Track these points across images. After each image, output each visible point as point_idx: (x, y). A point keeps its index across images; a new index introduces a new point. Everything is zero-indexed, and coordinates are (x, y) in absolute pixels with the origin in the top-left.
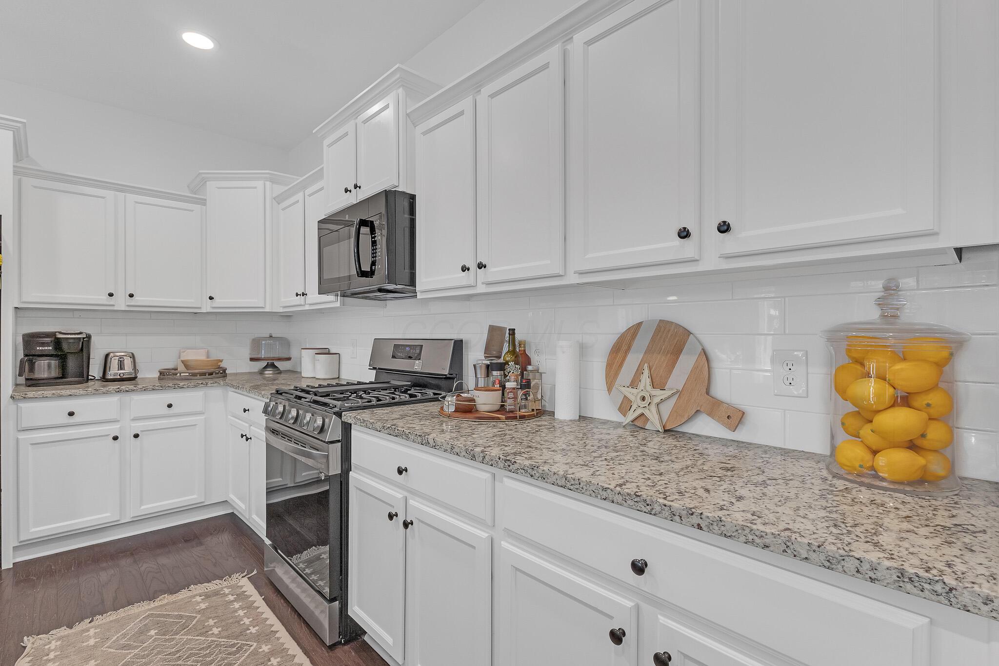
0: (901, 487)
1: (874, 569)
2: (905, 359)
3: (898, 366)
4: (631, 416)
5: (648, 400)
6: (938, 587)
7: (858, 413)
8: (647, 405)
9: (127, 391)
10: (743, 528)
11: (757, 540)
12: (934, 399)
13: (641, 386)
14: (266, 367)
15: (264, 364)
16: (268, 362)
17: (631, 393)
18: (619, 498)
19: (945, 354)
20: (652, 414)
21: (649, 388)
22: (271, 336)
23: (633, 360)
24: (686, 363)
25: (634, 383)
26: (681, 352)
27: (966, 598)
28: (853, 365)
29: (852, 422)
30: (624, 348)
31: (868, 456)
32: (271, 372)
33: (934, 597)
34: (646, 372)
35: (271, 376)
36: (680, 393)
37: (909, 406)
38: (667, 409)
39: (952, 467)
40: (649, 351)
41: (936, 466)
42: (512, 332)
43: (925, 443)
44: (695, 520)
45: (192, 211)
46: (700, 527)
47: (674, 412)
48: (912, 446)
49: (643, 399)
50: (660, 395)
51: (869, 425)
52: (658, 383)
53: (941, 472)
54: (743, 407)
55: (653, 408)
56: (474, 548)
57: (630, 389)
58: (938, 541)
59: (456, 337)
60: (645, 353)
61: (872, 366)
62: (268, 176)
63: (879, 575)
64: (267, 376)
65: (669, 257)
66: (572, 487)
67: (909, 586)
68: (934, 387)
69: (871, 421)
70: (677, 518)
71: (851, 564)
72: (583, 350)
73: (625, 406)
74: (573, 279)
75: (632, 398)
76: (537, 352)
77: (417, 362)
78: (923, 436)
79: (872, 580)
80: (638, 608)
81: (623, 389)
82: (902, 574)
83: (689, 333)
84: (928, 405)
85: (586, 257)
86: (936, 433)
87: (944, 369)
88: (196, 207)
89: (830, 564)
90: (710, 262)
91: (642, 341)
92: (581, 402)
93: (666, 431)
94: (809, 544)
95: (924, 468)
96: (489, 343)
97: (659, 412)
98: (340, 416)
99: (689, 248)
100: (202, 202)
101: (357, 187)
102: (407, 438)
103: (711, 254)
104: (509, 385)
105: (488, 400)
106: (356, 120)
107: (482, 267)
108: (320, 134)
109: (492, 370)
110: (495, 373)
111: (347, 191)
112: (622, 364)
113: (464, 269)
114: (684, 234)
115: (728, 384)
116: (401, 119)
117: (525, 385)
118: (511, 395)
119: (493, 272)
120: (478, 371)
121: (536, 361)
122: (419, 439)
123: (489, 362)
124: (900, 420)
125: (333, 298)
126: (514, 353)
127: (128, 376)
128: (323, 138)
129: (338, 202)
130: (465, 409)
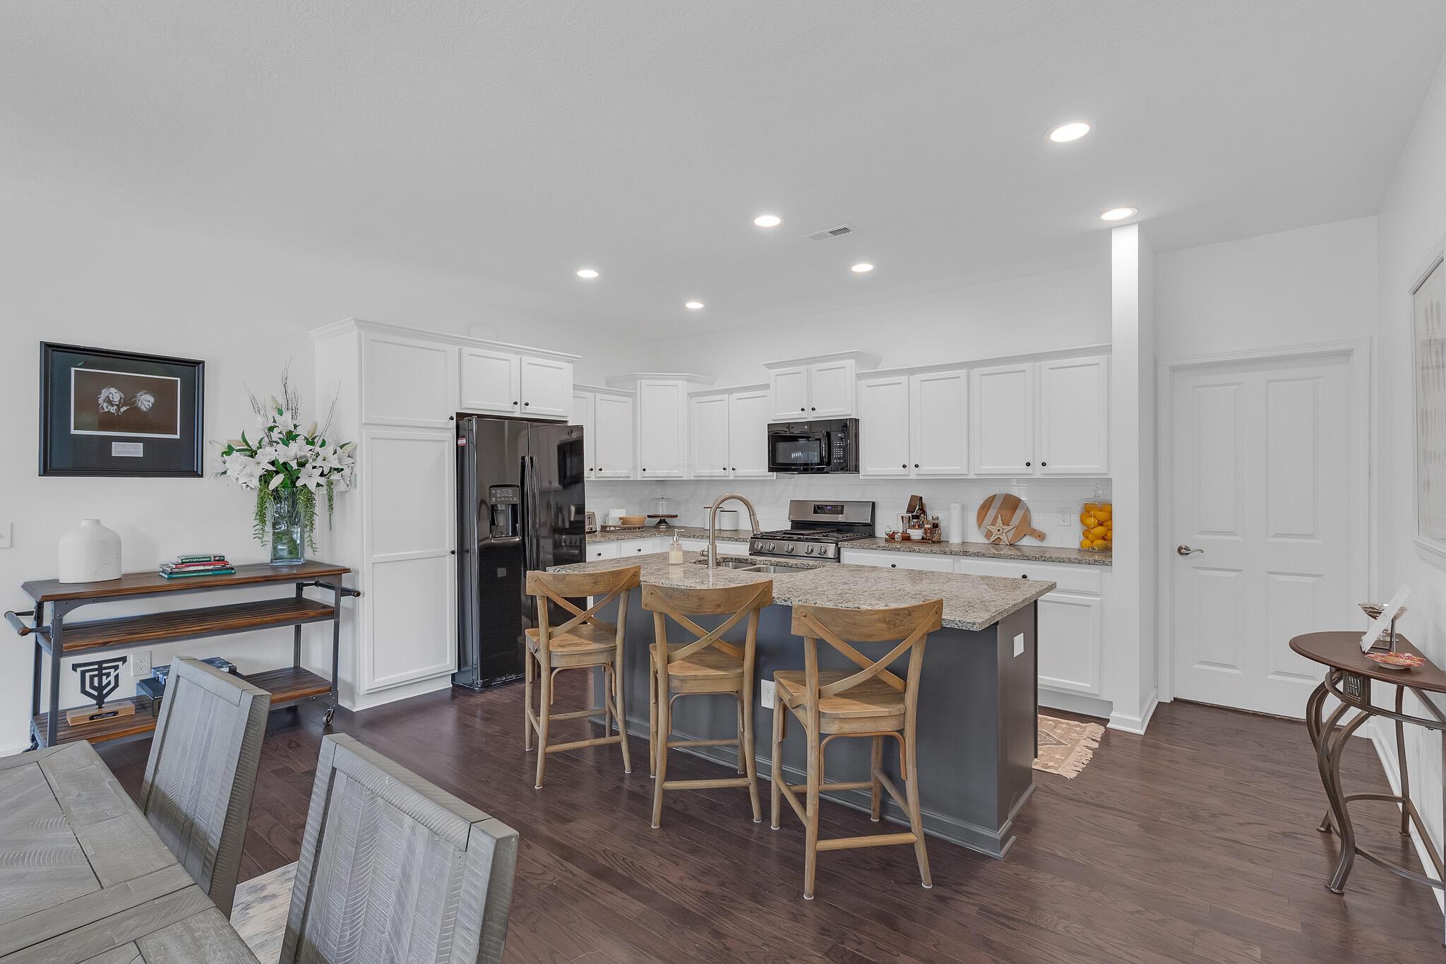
0: (1099, 550)
2: (1099, 510)
3: (1098, 513)
4: (992, 539)
5: (1001, 531)
6: (1101, 561)
7: (1087, 529)
8: (1001, 533)
13: (997, 525)
15: (658, 520)
17: (992, 528)
18: (1017, 557)
19: (1109, 509)
20: (1004, 537)
21: (1001, 525)
22: (663, 498)
23: (992, 513)
24: (1019, 514)
25: (993, 523)
26: (1017, 508)
28: (1085, 514)
29: (1086, 533)
30: (987, 506)
31: (1090, 542)
32: (663, 526)
34: (999, 518)
35: (665, 529)
36: (1017, 527)
37: (1101, 526)
38: (1010, 535)
40: (1000, 508)
42: (921, 499)
43: (1104, 537)
44: (1043, 559)
45: (628, 402)
47: (1014, 536)
49: (999, 530)
50: (1007, 528)
51: (1091, 533)
52: (1006, 523)
54: (1045, 532)
55: (1004, 534)
59: (873, 500)
60: (998, 509)
61: (1092, 513)
62: (686, 377)
65: (1021, 472)
67: (1096, 563)
68: (1107, 520)
70: (1043, 561)
71: (1084, 561)
72: (964, 509)
73: (988, 535)
74: (972, 476)
75: (992, 530)
77: (839, 516)
78: (1106, 535)
81: (987, 527)
82: (1095, 560)
83: (1019, 500)
84: (1106, 525)
85: (982, 468)
86: (1108, 534)
87: (1109, 513)
88: (629, 400)
90: (1037, 475)
91: (997, 504)
92: (963, 533)
93: (1010, 544)
96: (910, 505)
97: (1007, 536)
98: (837, 545)
99: (1029, 470)
100: (632, 395)
101: (813, 409)
102: (899, 550)
103: (1038, 473)
104: (926, 526)
105: (916, 534)
106: (808, 366)
107: (917, 466)
108: (770, 366)
109: (913, 518)
110: (914, 520)
111: (803, 410)
112: (986, 515)
113: (904, 466)
114: (1028, 464)
115: (1038, 522)
116: (854, 376)
117: (936, 526)
118: (929, 531)
119: (924, 469)
120: (905, 520)
121: (931, 514)
122: (908, 550)
123: (910, 515)
124: (1100, 530)
125: (771, 473)
126: (923, 510)
127: (594, 530)
128: (770, 368)
129: (790, 413)
130: (906, 538)
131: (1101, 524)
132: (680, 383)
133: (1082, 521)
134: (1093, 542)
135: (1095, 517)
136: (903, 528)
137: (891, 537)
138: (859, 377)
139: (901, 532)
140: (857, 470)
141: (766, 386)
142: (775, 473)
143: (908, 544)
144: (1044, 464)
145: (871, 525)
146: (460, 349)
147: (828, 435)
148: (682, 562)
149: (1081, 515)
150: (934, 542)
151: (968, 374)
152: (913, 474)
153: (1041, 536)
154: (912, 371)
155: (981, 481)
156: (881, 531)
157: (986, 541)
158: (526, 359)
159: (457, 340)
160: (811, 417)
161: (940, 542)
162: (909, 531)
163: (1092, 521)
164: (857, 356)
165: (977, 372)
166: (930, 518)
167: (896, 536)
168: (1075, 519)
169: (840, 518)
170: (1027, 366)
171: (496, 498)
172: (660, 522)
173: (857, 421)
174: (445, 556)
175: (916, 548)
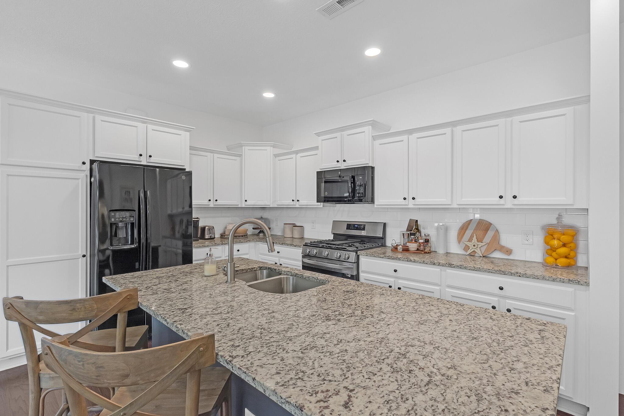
0: (564, 268)
1: (563, 280)
2: (564, 235)
3: (563, 237)
4: (469, 252)
5: (476, 246)
6: (577, 281)
7: (551, 249)
8: (476, 248)
9: (225, 244)
10: (532, 275)
11: (536, 277)
12: (572, 245)
13: (473, 241)
14: (259, 232)
16: (260, 230)
18: (494, 271)
19: (575, 233)
20: (478, 251)
21: (476, 242)
22: (262, 218)
23: (469, 233)
24: (490, 234)
25: (470, 240)
26: (489, 230)
27: (582, 283)
28: (549, 236)
29: (550, 252)
30: (465, 228)
31: (554, 260)
32: (262, 235)
33: (576, 284)
34: (475, 237)
35: (262, 236)
36: (488, 244)
37: (565, 247)
38: (483, 249)
39: (576, 262)
41: (572, 263)
42: (417, 221)
43: (570, 257)
44: (518, 274)
45: (236, 160)
46: (520, 276)
47: (487, 250)
48: (566, 257)
49: (474, 246)
50: (481, 244)
51: (555, 252)
52: (480, 240)
53: (574, 264)
54: (512, 249)
55: (478, 249)
56: (433, 292)
57: (468, 243)
58: (575, 276)
59: (384, 222)
60: (474, 230)
61: (556, 236)
62: (273, 145)
63: (564, 281)
64: (261, 236)
65: (495, 203)
66: (477, 270)
67: (571, 282)
68: (572, 242)
69: (555, 251)
70: (513, 275)
71: (558, 280)
73: (466, 248)
74: (455, 206)
75: (469, 245)
76: (424, 228)
77: (363, 231)
78: (569, 255)
79: (563, 282)
80: (499, 300)
81: (465, 243)
82: (569, 280)
83: (491, 224)
84: (571, 247)
85: (462, 200)
86: (572, 254)
87: (574, 237)
88: (238, 158)
89: (554, 280)
90: (509, 205)
91: (473, 226)
92: (447, 247)
93: (483, 256)
94: (549, 277)
95: (569, 263)
96: (409, 225)
97: (480, 250)
98: (357, 253)
99: (502, 201)
100: (240, 156)
101: (344, 161)
102: (399, 259)
103: (508, 203)
104: (421, 241)
105: (413, 246)
106: (342, 133)
107: (414, 199)
108: (318, 134)
109: (411, 235)
110: (412, 237)
111: (338, 161)
112: (464, 234)
113: (405, 199)
114: (501, 197)
115: (506, 240)
116: (371, 137)
117: (427, 241)
118: (422, 245)
119: (418, 201)
120: (405, 236)
121: (423, 232)
122: (406, 260)
123: (409, 233)
124: (563, 250)
125: (319, 204)
126: (418, 229)
127: (213, 237)
128: (319, 136)
129: (329, 164)
130: (406, 250)
131: (564, 245)
132: (268, 148)
133: (546, 243)
134: (556, 259)
135: (559, 239)
136: (404, 241)
137: (395, 249)
138: (374, 138)
139: (402, 244)
140: (372, 201)
141: (316, 148)
142: (322, 203)
143: (407, 254)
144: (515, 197)
145: (383, 238)
146: (94, 118)
147: (353, 177)
148: (214, 273)
149: (545, 237)
150: (426, 253)
151: (452, 131)
152: (411, 204)
153: (509, 252)
154: (410, 132)
155: (462, 209)
156: (389, 242)
157: (463, 252)
158: (150, 127)
159: (92, 110)
160: (343, 166)
161: (431, 252)
162: (408, 244)
163: (555, 243)
164: (374, 124)
165: (459, 128)
166: (423, 235)
167: (399, 248)
168: (539, 239)
169: (363, 233)
170: (501, 121)
171: (115, 219)
172: (260, 232)
173: (373, 168)
174: (79, 258)
175: (412, 258)
